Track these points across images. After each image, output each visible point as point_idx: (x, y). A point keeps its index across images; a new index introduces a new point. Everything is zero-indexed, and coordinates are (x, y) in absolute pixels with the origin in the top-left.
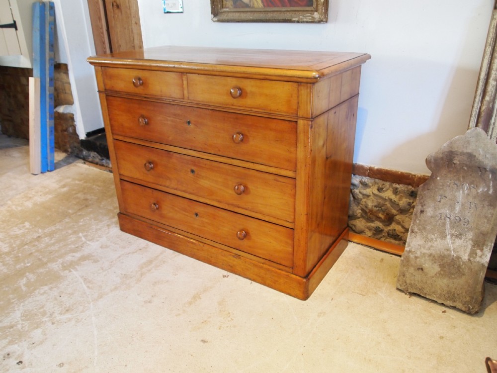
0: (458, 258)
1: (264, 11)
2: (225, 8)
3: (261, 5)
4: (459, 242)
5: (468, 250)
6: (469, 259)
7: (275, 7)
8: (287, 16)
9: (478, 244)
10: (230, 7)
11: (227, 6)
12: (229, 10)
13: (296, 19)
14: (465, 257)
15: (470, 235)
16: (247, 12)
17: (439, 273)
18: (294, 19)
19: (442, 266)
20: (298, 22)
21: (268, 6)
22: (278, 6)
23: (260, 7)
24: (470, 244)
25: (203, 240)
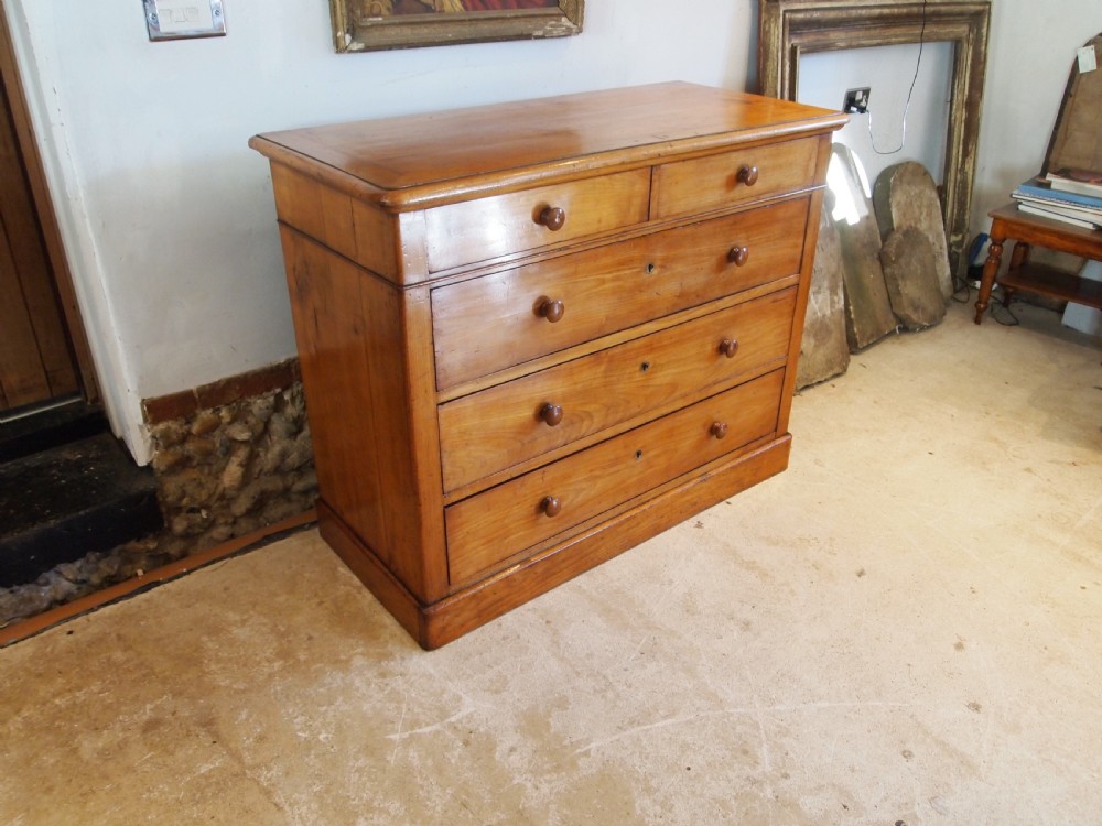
0: (824, 316)
1: (470, 20)
2: (369, 16)
3: (458, 6)
4: (820, 297)
5: (829, 302)
6: (832, 313)
7: (488, 9)
8: (520, 26)
9: (833, 291)
10: (385, 12)
11: (375, 11)
12: (387, 22)
13: (540, 33)
14: (828, 312)
15: (826, 284)
16: (432, 23)
17: (816, 346)
18: (536, 33)
19: (815, 336)
20: (543, 37)
21: (475, 8)
22: (494, 8)
23: (457, 9)
24: (828, 292)
25: (645, 498)
